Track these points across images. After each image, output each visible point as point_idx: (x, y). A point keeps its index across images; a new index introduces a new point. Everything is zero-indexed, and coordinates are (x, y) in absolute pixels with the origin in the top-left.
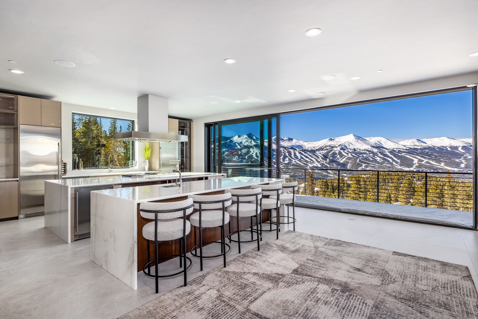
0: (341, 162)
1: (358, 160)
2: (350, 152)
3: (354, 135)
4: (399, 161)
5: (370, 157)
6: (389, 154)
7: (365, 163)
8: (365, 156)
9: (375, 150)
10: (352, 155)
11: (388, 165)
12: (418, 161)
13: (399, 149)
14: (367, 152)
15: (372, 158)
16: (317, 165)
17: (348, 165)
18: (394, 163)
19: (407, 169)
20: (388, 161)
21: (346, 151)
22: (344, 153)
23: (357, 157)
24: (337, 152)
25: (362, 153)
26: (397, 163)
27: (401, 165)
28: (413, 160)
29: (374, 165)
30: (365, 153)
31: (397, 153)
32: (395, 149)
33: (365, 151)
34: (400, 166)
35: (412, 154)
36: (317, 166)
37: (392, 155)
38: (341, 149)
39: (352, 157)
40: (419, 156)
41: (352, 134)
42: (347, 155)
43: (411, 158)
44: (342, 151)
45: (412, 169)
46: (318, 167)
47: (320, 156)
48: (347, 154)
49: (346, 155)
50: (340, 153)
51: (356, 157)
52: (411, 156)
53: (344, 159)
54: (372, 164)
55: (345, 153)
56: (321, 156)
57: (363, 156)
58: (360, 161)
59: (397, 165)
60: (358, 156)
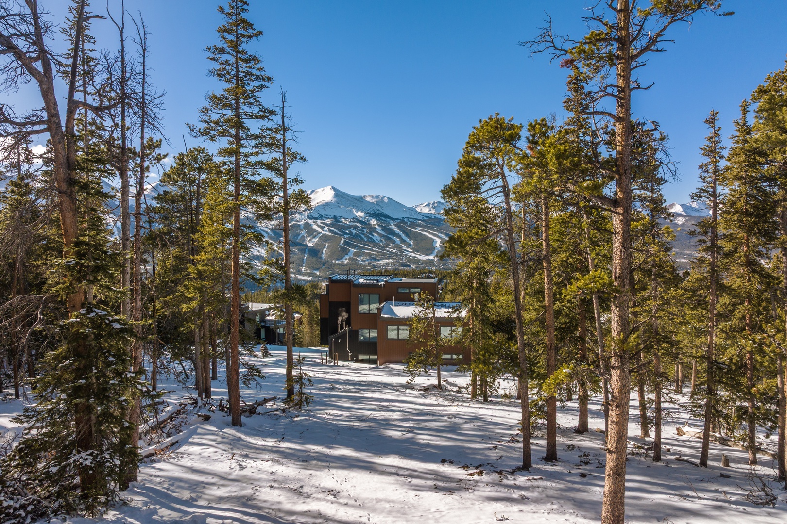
0: (310, 244)
1: (343, 239)
2: (327, 225)
3: (333, 188)
4: (412, 242)
5: (364, 234)
6: (396, 229)
7: (354, 247)
8: (354, 232)
9: (373, 222)
10: (330, 231)
11: (394, 251)
12: (441, 242)
13: (412, 220)
14: (359, 225)
15: (368, 237)
16: (259, 251)
17: (324, 252)
18: (404, 247)
19: (424, 257)
20: (394, 242)
21: (319, 222)
22: (315, 227)
23: (340, 235)
24: (302, 223)
25: (349, 227)
26: (409, 245)
27: (415, 250)
28: (433, 240)
29: (370, 250)
30: (356, 227)
31: (409, 227)
32: (405, 220)
33: (354, 222)
34: (413, 252)
35: (432, 229)
36: (259, 254)
37: (401, 231)
38: (308, 217)
39: (330, 234)
40: (442, 233)
41: (330, 187)
42: (321, 231)
43: (431, 236)
44: (311, 222)
45: (431, 257)
46: (261, 256)
47: (267, 233)
48: (322, 228)
49: (319, 230)
50: (307, 226)
51: (337, 234)
52: (430, 233)
53: (316, 240)
54: (368, 249)
55: (318, 225)
56: (269, 231)
57: (351, 233)
58: (346, 243)
59: (409, 250)
60: (342, 232)
